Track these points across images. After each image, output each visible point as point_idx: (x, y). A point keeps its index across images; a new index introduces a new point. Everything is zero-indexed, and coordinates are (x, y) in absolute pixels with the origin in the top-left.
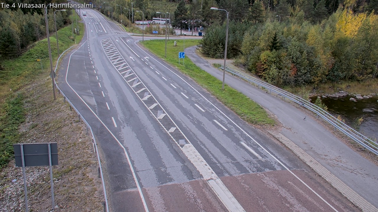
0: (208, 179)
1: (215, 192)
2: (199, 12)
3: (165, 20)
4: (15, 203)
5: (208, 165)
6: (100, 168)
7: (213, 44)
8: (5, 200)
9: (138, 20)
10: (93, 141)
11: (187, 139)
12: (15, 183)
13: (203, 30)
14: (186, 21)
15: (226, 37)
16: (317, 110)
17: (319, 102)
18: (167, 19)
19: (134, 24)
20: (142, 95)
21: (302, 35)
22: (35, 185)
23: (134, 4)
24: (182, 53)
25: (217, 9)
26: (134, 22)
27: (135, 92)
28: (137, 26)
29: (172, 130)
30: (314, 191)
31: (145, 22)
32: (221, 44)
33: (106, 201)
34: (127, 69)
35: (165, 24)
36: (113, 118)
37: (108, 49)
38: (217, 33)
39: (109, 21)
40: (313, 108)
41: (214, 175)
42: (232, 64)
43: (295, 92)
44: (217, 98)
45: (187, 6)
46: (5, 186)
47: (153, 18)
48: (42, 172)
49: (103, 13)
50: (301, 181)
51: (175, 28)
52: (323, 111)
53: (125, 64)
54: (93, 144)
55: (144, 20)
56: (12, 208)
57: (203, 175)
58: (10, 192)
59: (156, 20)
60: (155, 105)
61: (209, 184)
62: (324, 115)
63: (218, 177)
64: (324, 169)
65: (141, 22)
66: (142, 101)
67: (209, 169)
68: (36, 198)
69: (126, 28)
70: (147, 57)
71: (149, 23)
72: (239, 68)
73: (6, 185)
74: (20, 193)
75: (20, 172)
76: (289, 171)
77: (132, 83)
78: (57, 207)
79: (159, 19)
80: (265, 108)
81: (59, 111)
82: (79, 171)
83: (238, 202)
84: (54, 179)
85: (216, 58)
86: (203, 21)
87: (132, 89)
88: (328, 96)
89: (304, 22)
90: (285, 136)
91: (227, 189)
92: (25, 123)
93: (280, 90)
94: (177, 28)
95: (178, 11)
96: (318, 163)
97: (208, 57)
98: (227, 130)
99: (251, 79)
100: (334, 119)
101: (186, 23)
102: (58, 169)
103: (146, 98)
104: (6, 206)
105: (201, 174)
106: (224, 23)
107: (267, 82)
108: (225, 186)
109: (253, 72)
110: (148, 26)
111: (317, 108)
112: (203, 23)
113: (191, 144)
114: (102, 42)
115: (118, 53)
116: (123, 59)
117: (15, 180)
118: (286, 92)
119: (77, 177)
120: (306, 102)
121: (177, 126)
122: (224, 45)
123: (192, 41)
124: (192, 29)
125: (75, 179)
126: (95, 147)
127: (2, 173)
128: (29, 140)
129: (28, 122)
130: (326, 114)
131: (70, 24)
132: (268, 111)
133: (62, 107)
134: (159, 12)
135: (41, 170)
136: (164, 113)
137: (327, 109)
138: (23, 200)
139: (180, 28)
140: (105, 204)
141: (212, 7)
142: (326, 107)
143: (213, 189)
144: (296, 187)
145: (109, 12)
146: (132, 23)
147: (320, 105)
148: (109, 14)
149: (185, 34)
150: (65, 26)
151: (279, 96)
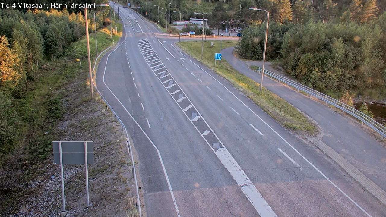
0: (241, 185)
1: (249, 199)
2: (237, 12)
3: (202, 21)
4: (53, 198)
5: (242, 170)
6: (133, 169)
7: (251, 45)
8: (44, 195)
9: (175, 21)
10: (127, 141)
11: (221, 142)
12: (53, 179)
13: (241, 31)
14: (224, 22)
15: (265, 38)
16: (362, 117)
17: (364, 109)
18: (204, 20)
19: (171, 24)
20: (176, 96)
21: (347, 36)
22: (72, 182)
23: (172, 5)
24: (218, 55)
25: (257, 9)
26: (171, 23)
27: (170, 93)
28: (174, 27)
29: (206, 133)
30: (356, 204)
31: (182, 23)
32: (259, 46)
33: (139, 202)
34: (162, 70)
35: (202, 25)
36: (147, 119)
37: (145, 50)
38: (255, 35)
39: (147, 22)
40: (358, 115)
41: (249, 181)
42: (270, 66)
43: (338, 97)
44: (254, 102)
45: (226, 6)
46: (45, 182)
47: (190, 19)
48: (78, 170)
49: (140, 14)
50: (342, 192)
51: (212, 28)
52: (368, 118)
53: (161, 65)
54: (128, 144)
55: (182, 21)
56: (50, 203)
57: (237, 181)
58: (49, 188)
59: (193, 20)
60: (189, 107)
61: (243, 191)
62: (369, 122)
63: (252, 184)
64: (368, 181)
65: (178, 23)
66: (177, 102)
67: (244, 175)
68: (72, 195)
69: (163, 28)
70: (183, 58)
71: (187, 23)
72: (278, 70)
73: (45, 180)
74: (57, 189)
75: (58, 169)
76: (329, 180)
77: (167, 85)
78: (91, 205)
79: (197, 19)
80: (305, 113)
81: (96, 110)
82: (113, 171)
83: (273, 210)
84: (89, 177)
85: (254, 60)
86: (241, 22)
87: (167, 90)
88: (375, 102)
89: (350, 22)
90: (325, 143)
91: (262, 196)
92: (64, 121)
93: (322, 94)
94: (214, 29)
95: (215, 11)
96: (361, 173)
97: (246, 58)
98: (263, 135)
99: (290, 82)
100: (381, 127)
101: (224, 23)
102: (93, 167)
103: (180, 100)
104: (45, 201)
105: (235, 179)
106: (264, 23)
107: (307, 85)
108: (259, 193)
109: (293, 75)
110: (185, 27)
111: (362, 114)
112: (241, 23)
113: (225, 148)
114: (139, 43)
115: (155, 54)
116: (159, 60)
117: (53, 177)
118: (328, 97)
119: (111, 176)
120: (350, 108)
121: (211, 129)
122: (262, 46)
123: (229, 42)
124: (230, 30)
125: (110, 178)
126: (129, 147)
127: (42, 169)
128: (67, 138)
129: (67, 121)
130: (372, 121)
131: (109, 24)
132: (308, 116)
133: (99, 106)
134: (197, 12)
135: (77, 168)
136: (198, 115)
137: (373, 116)
138: (60, 196)
139: (218, 29)
140: (138, 205)
141: (252, 7)
142: (372, 114)
143: (247, 196)
144: (336, 198)
145: (147, 13)
146: (169, 23)
147: (366, 111)
148: (147, 14)
149: (223, 34)
150: (104, 26)
151: (320, 101)
